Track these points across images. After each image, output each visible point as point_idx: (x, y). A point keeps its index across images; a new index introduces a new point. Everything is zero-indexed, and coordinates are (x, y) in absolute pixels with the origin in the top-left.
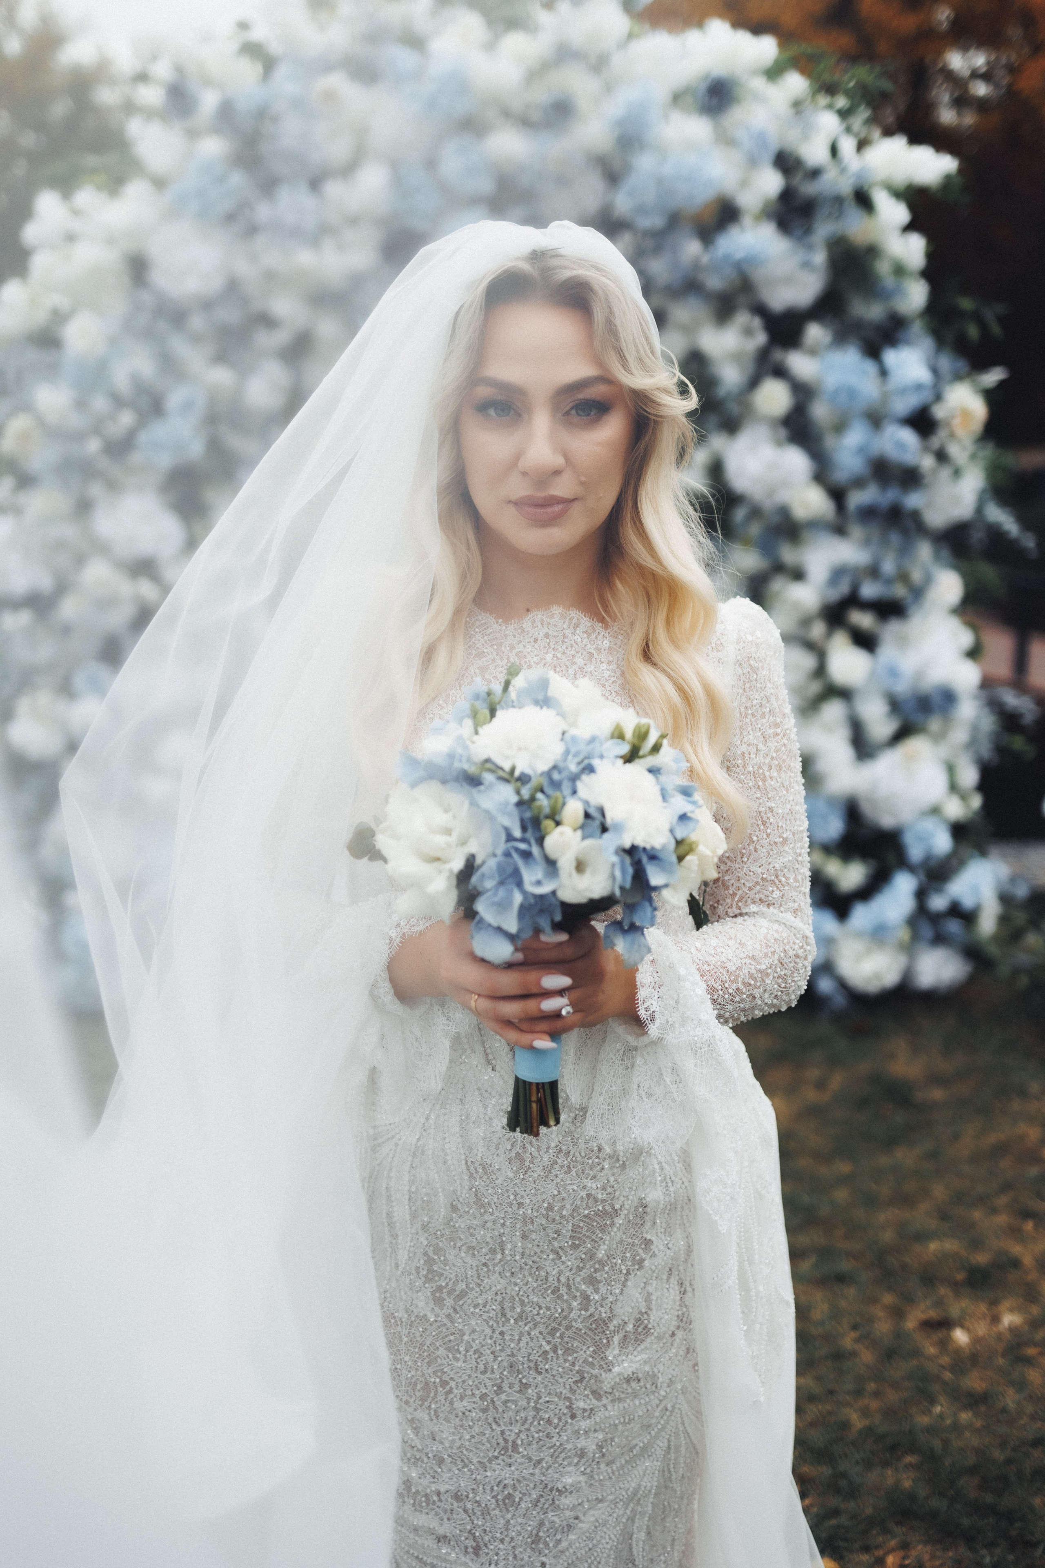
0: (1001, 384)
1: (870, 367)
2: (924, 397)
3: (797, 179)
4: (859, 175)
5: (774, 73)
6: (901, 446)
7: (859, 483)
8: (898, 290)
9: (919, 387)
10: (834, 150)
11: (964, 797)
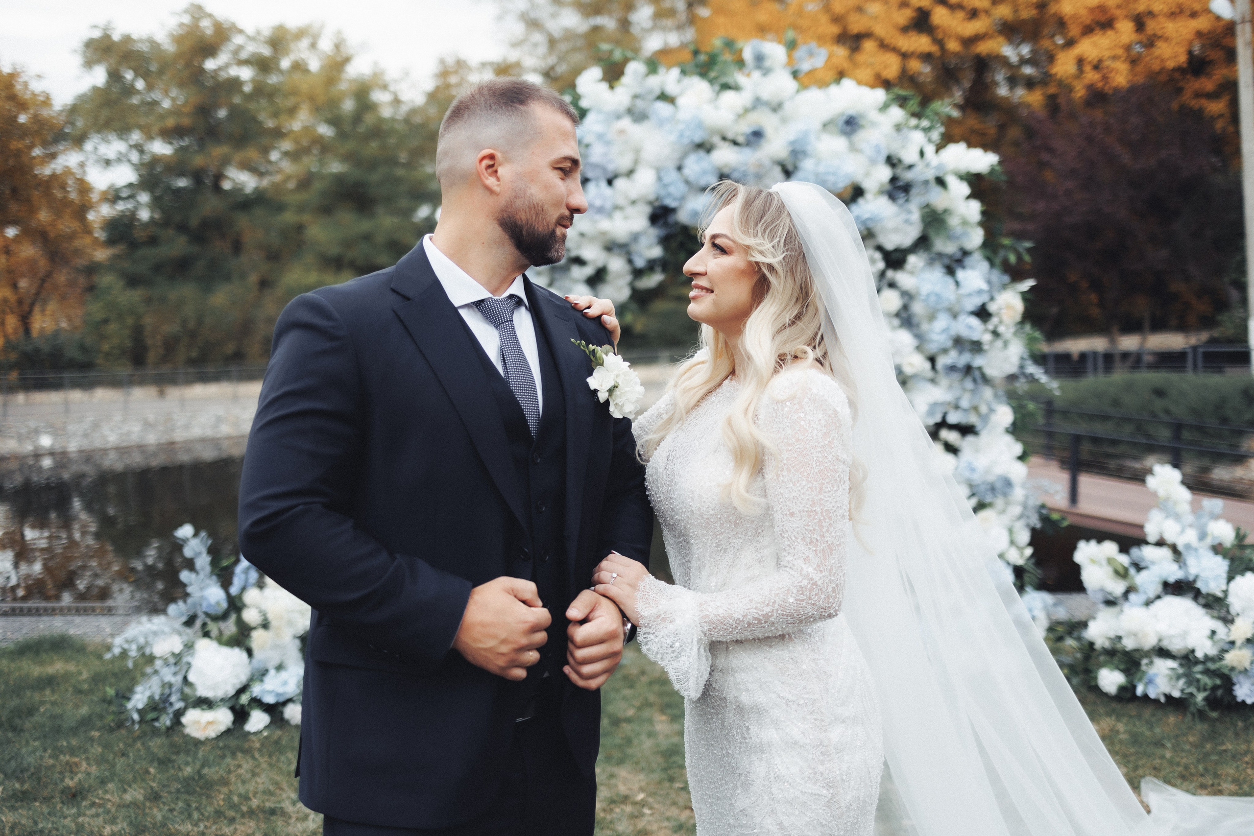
0: (1032, 288)
1: (949, 280)
2: (985, 298)
3: (899, 171)
4: (939, 167)
5: (884, 108)
6: (970, 327)
7: (945, 351)
8: (965, 234)
9: (980, 292)
10: (922, 154)
11: (1021, 549)
